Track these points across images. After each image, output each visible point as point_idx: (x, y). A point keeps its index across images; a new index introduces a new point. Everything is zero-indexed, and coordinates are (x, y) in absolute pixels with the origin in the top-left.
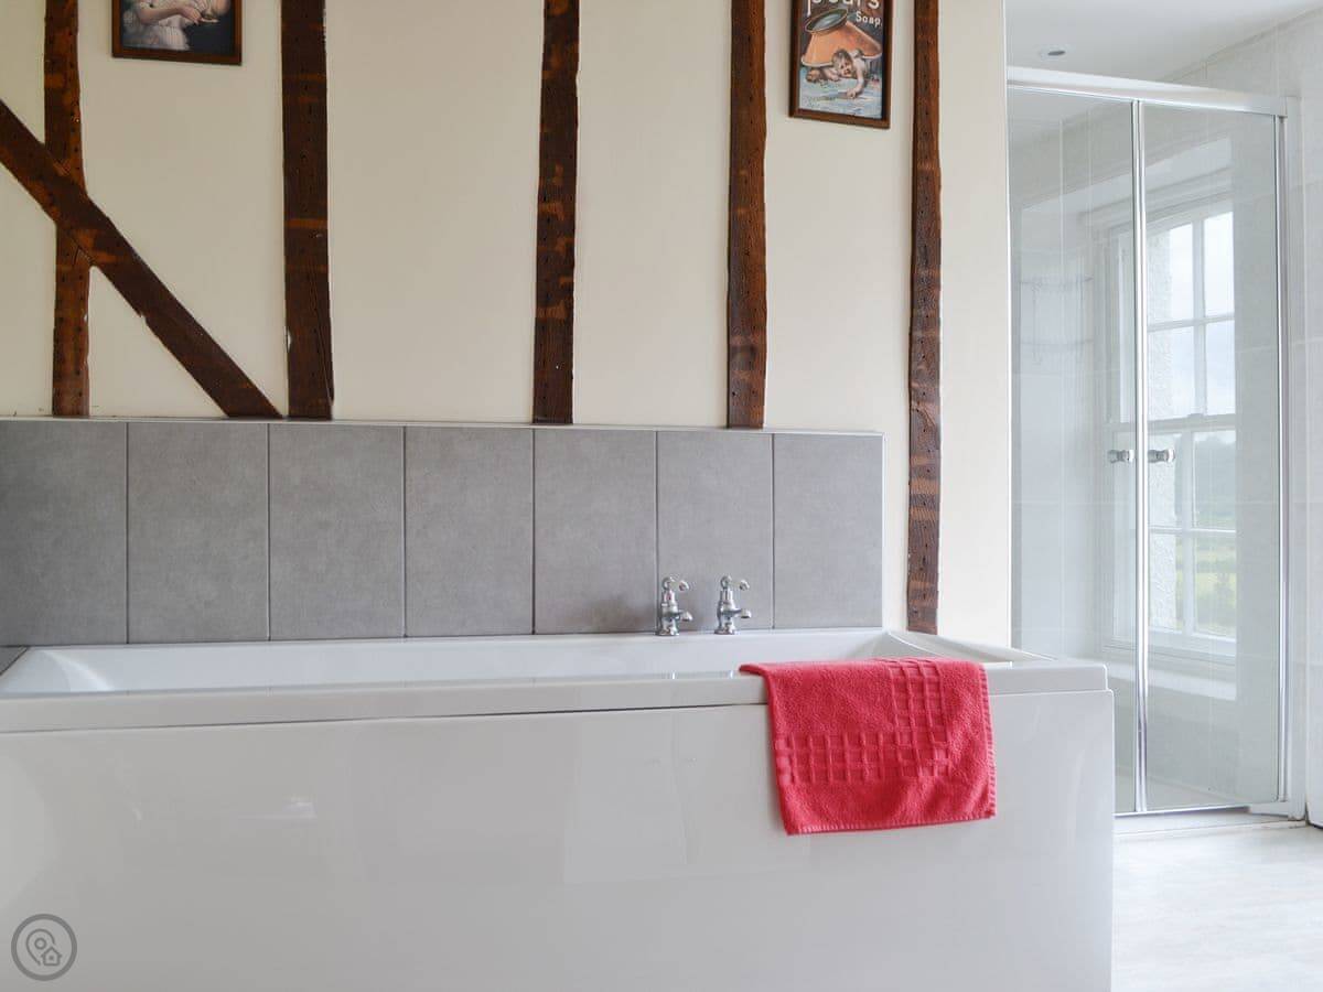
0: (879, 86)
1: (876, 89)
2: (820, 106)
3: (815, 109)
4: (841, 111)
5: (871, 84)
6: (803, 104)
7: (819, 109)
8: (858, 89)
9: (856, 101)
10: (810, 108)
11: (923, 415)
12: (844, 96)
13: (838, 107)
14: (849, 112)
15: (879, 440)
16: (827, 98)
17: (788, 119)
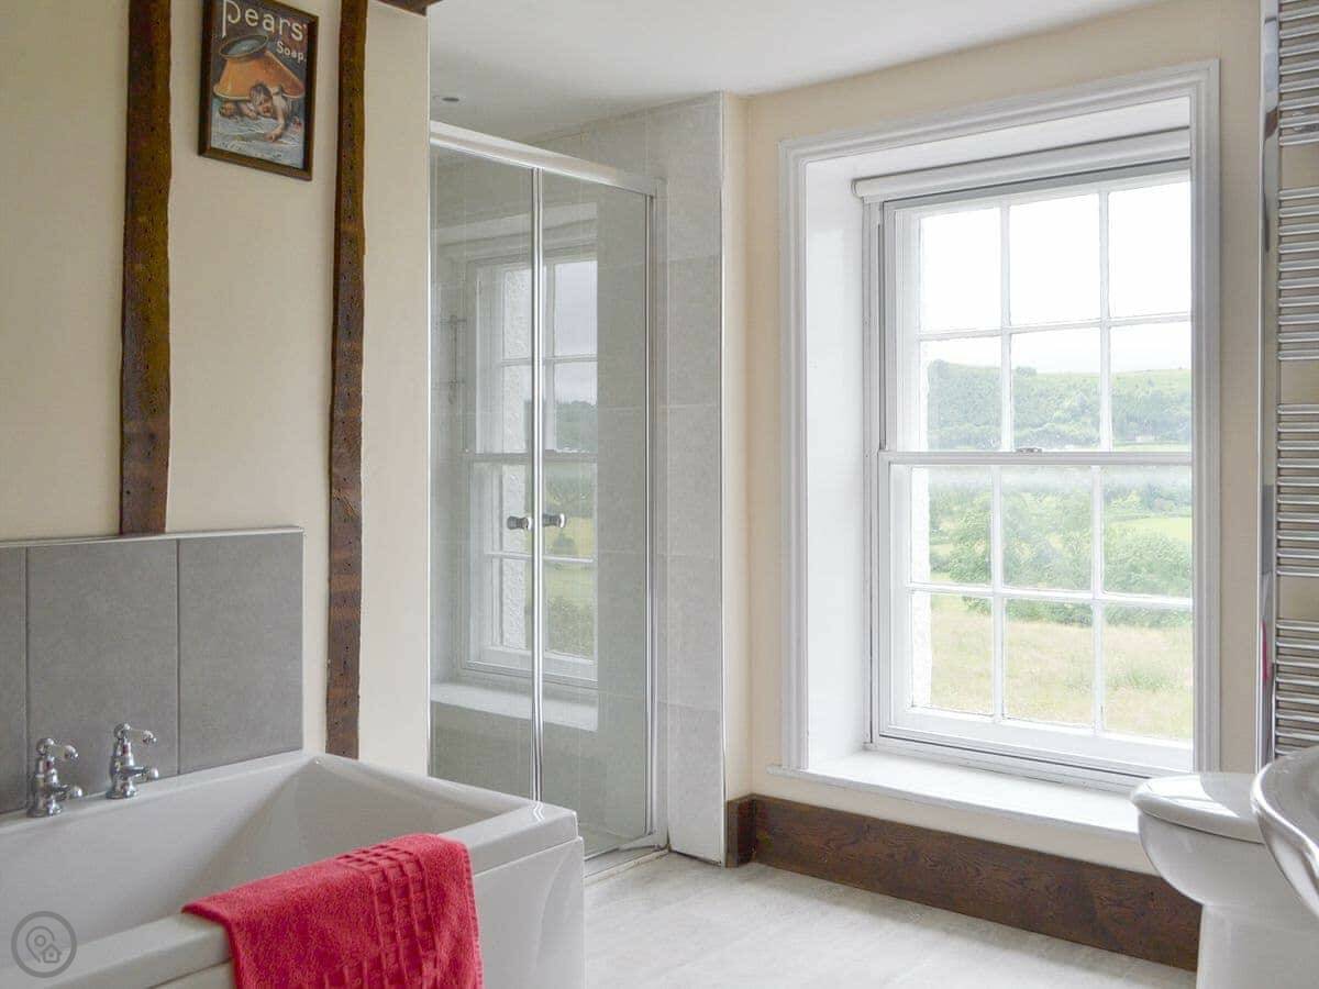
0: (300, 131)
1: (297, 133)
2: (234, 146)
3: (229, 148)
4: (259, 156)
5: (293, 127)
6: (215, 143)
7: (233, 150)
8: (278, 131)
9: (276, 145)
10: (223, 148)
11: (344, 503)
12: (263, 138)
13: (255, 150)
14: (267, 157)
15: (300, 536)
16: (243, 139)
17: (197, 157)
